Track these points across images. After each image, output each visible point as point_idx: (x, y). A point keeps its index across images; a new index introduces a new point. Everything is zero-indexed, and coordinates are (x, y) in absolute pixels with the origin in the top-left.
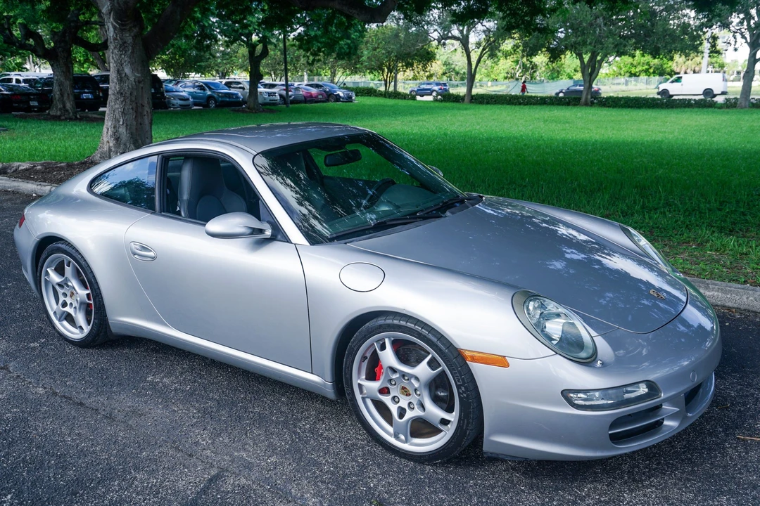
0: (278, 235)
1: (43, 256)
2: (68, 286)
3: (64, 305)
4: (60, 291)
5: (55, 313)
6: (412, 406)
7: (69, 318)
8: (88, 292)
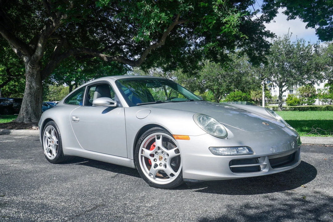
0: (119, 105)
1: (45, 128)
2: (51, 138)
3: (49, 146)
4: (49, 140)
5: (46, 149)
6: (161, 165)
7: (51, 152)
8: (58, 140)
